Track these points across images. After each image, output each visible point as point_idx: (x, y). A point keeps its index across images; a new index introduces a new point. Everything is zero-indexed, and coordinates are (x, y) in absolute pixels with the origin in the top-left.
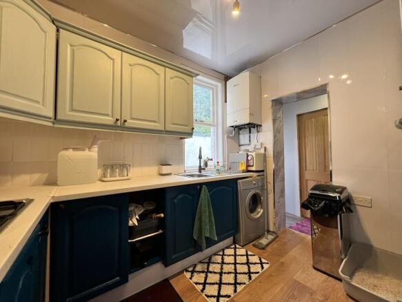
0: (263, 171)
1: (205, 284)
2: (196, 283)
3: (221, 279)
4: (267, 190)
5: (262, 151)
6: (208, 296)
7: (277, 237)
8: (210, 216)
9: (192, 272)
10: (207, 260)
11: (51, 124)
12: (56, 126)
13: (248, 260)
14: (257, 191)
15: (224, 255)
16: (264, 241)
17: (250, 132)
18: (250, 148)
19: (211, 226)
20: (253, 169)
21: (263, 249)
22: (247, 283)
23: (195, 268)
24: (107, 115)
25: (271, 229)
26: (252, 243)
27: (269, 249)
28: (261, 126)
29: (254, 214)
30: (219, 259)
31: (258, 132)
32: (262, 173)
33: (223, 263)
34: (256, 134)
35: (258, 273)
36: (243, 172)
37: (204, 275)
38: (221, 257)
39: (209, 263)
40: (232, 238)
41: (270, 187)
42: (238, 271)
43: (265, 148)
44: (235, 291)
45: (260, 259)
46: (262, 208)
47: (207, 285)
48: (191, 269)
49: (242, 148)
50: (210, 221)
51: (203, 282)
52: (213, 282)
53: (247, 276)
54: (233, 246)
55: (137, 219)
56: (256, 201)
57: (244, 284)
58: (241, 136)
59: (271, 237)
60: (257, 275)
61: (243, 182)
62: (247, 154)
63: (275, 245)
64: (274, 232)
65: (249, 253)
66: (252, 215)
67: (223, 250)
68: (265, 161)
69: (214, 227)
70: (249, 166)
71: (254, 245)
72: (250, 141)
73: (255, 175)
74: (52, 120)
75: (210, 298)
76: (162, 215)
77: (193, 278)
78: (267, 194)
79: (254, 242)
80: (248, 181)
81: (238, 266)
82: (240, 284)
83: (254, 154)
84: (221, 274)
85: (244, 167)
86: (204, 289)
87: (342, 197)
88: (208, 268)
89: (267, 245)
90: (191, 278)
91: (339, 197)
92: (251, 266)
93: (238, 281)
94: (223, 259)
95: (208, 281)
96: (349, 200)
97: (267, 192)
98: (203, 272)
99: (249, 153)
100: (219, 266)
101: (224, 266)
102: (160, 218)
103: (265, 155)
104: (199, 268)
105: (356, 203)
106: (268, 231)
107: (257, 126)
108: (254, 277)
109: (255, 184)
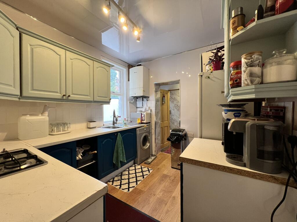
0: (150, 123)
1: (121, 185)
2: (116, 186)
3: (129, 181)
4: (151, 133)
5: (149, 112)
6: (123, 189)
7: (156, 157)
8: (122, 150)
9: (113, 182)
10: (120, 175)
11: (17, 99)
12: (21, 100)
13: (142, 170)
14: (147, 134)
15: (129, 170)
16: (150, 160)
17: (143, 100)
18: (143, 110)
19: (123, 155)
20: (145, 122)
21: (150, 164)
22: (142, 180)
23: (114, 179)
24: (57, 92)
25: (154, 154)
26: (144, 162)
27: (152, 163)
28: (149, 97)
29: (145, 146)
30: (127, 173)
31: (147, 100)
32: (149, 124)
33: (129, 174)
34: (146, 102)
35: (147, 174)
36: (139, 124)
37: (120, 181)
38: (127, 172)
39: (121, 176)
40: (133, 161)
41: (153, 131)
42: (137, 176)
43: (151, 110)
44: (137, 184)
45: (148, 169)
46: (149, 143)
47: (122, 185)
48: (111, 180)
49: (138, 109)
50: (123, 152)
51: (120, 184)
52: (125, 183)
53: (142, 177)
54: (134, 165)
55: (81, 155)
56: (146, 140)
57: (141, 180)
58: (137, 102)
59: (153, 158)
60: (147, 175)
61: (139, 130)
62: (141, 113)
63: (155, 161)
64: (155, 155)
65: (142, 167)
66: (144, 147)
67: (129, 168)
68: (151, 117)
69: (125, 155)
70: (142, 120)
71: (145, 163)
72: (143, 105)
73: (145, 125)
74: (19, 97)
75: (125, 190)
76: (96, 152)
77: (114, 184)
78: (152, 135)
79: (145, 162)
80: (142, 129)
81: (137, 174)
82: (139, 181)
83: (145, 113)
84: (129, 179)
85: (140, 121)
86: (121, 187)
87: (183, 134)
88: (121, 178)
89: (152, 162)
90: (112, 184)
91: (182, 134)
92: (143, 172)
93: (138, 180)
94: (129, 172)
95: (122, 183)
96: (186, 135)
97: (152, 134)
98: (119, 180)
99: (143, 113)
100: (127, 176)
101: (130, 175)
102: (95, 154)
103: (151, 114)
104: (116, 179)
105: (189, 136)
106: (152, 155)
107: (147, 98)
108: (145, 177)
109: (146, 130)
